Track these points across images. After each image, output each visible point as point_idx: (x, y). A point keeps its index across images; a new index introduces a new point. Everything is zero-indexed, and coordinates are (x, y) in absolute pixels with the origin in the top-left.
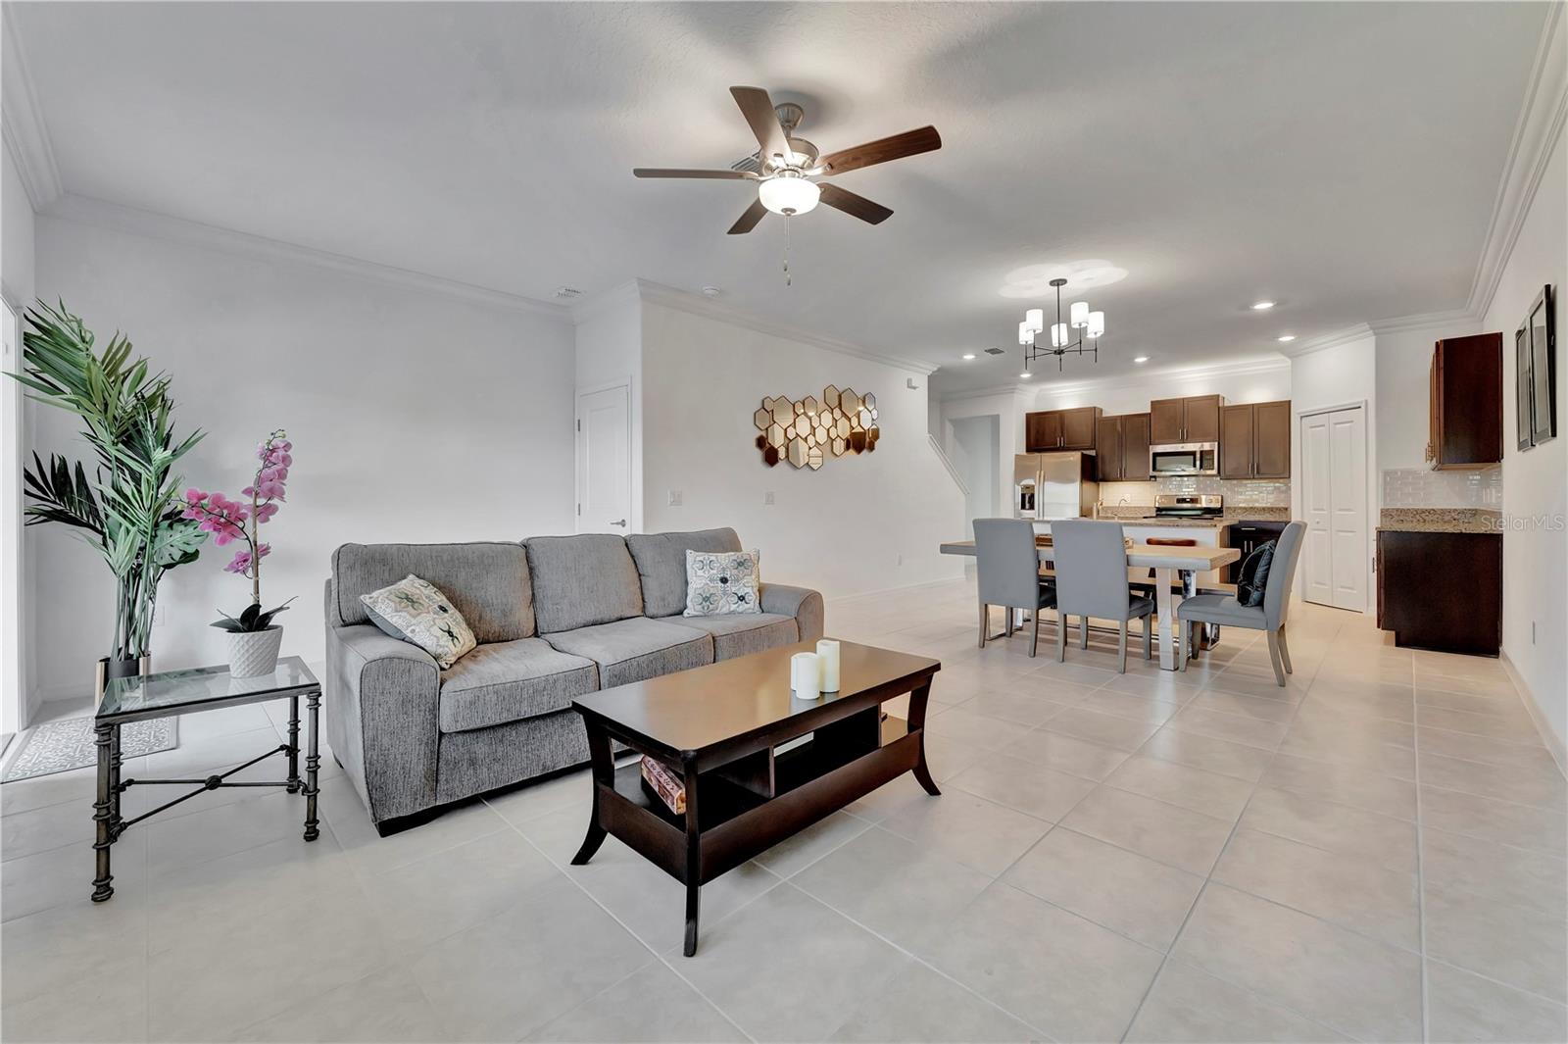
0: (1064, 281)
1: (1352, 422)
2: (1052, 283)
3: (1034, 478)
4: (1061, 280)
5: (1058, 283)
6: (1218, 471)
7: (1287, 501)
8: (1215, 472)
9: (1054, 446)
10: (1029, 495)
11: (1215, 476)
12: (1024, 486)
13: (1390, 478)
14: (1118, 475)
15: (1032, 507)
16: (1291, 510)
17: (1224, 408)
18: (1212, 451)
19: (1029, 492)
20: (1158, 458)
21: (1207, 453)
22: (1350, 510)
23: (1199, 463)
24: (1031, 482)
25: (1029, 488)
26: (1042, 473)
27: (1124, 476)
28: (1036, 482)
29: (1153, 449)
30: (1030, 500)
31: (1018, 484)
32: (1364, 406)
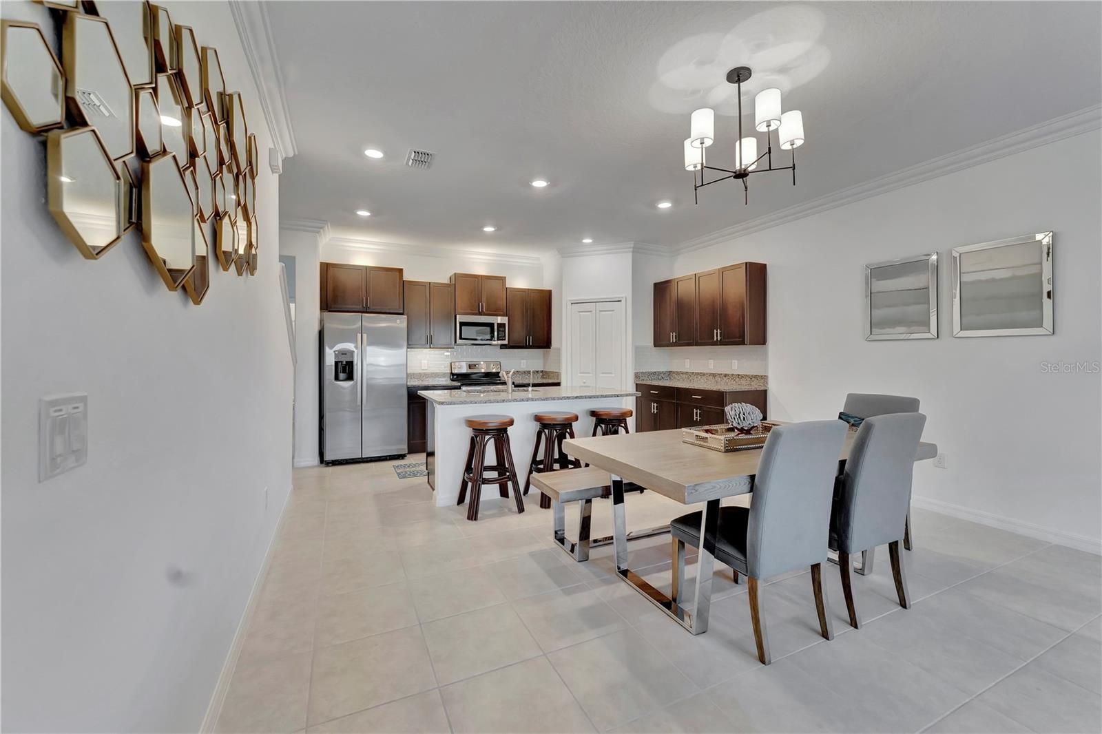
1: (613, 311)
2: (732, 74)
3: (355, 341)
6: (509, 342)
7: (544, 366)
8: (506, 342)
9: (358, 307)
10: (344, 363)
11: (503, 347)
12: (339, 351)
13: (638, 351)
14: (424, 341)
15: (350, 377)
16: (560, 373)
17: (510, 288)
18: (505, 324)
19: (345, 359)
20: (463, 327)
21: (501, 326)
22: (611, 373)
23: (496, 334)
24: (350, 346)
25: (345, 354)
26: (365, 336)
27: (430, 343)
28: (356, 347)
29: (460, 318)
30: (346, 369)
31: (331, 348)
32: (623, 301)
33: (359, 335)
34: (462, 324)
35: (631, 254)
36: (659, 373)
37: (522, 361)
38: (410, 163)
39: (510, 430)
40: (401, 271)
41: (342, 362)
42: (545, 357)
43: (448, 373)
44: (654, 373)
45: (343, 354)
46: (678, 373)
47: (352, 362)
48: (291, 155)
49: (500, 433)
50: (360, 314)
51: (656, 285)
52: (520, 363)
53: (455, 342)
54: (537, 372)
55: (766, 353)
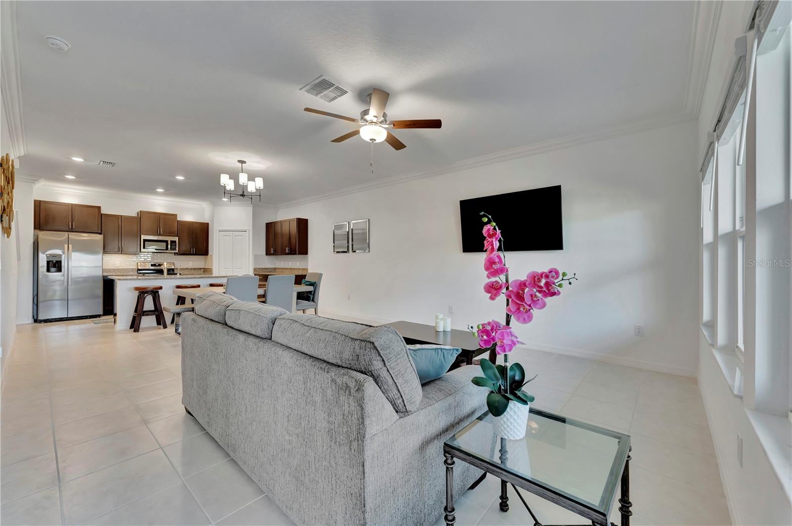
0: (245, 162)
1: (242, 236)
2: (239, 161)
3: (63, 249)
4: (244, 161)
5: (242, 162)
6: (178, 251)
7: (205, 265)
8: (177, 251)
9: (66, 228)
10: (54, 262)
11: (175, 254)
12: (50, 255)
13: (256, 257)
14: (117, 250)
15: (59, 269)
16: (212, 269)
17: (180, 221)
18: (176, 241)
19: (54, 260)
20: (146, 243)
21: (173, 242)
22: (241, 269)
23: (169, 246)
24: (58, 252)
25: (55, 256)
26: (70, 246)
27: (121, 251)
28: (64, 253)
29: (143, 237)
30: (55, 265)
31: (43, 253)
32: (248, 231)
33: (66, 246)
34: (145, 241)
35: (252, 207)
36: (269, 269)
37: (190, 262)
38: (101, 164)
39: (160, 291)
40: (99, 208)
41: (52, 261)
42: (206, 260)
43: (135, 269)
44: (266, 269)
45: (53, 256)
46: (278, 269)
47: (61, 262)
48: (22, 155)
49: (155, 293)
50: (67, 233)
51: (267, 224)
52: (189, 263)
53: (140, 251)
54: (200, 269)
55: (307, 258)
